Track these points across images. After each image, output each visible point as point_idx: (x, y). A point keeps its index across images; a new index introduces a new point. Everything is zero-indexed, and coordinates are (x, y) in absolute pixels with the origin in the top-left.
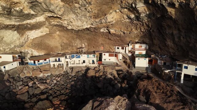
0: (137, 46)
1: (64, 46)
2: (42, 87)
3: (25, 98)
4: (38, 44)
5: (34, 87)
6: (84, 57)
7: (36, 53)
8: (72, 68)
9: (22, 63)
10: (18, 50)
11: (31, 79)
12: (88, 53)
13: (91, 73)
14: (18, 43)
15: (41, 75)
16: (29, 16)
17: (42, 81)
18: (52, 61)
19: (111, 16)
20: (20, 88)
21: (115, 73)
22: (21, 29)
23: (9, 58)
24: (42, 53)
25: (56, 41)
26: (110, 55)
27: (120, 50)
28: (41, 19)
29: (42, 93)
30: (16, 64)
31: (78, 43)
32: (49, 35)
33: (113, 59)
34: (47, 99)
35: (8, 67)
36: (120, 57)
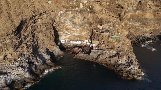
0: (89, 40)
1: (74, 39)
2: (69, 46)
3: (66, 48)
4: (69, 38)
5: (67, 46)
6: (78, 42)
7: (68, 40)
8: (75, 44)
9: (65, 42)
10: (65, 39)
11: (67, 45)
12: (79, 41)
16: (67, 33)
17: (69, 45)
18: (71, 42)
19: (83, 33)
20: (65, 46)
22: (65, 35)
23: (63, 41)
25: (72, 38)
26: (84, 42)
27: (86, 41)
28: (69, 34)
30: (64, 42)
31: (77, 38)
32: (71, 36)
33: (84, 43)
36: (86, 42)
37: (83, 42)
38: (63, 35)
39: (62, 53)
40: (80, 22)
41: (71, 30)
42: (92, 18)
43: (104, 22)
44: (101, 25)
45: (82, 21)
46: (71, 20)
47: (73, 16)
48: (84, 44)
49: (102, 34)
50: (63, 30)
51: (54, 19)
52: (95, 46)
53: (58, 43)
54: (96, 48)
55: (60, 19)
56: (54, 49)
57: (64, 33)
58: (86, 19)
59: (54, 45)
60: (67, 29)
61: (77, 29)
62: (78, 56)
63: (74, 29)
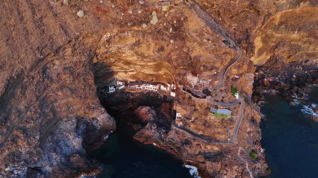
2: (131, 97)
3: (125, 100)
4: (133, 77)
5: (129, 97)
6: (151, 86)
7: (132, 80)
8: (145, 90)
9: (126, 85)
10: (124, 80)
11: (128, 93)
12: (154, 84)
13: (151, 95)
14: (125, 76)
15: (132, 92)
16: (129, 69)
17: (132, 94)
18: (137, 86)
19: (162, 72)
21: (162, 96)
23: (121, 83)
24: (134, 81)
25: (141, 76)
26: (164, 87)
27: (169, 85)
28: (133, 69)
29: (131, 100)
30: (123, 86)
31: (150, 78)
32: (138, 73)
33: (165, 89)
34: (132, 102)
35: (121, 88)
36: (169, 88)
37: (162, 87)
38: (121, 72)
39: (111, 124)
40: (152, 54)
41: (136, 64)
42: (178, 52)
43: (202, 68)
44: (194, 74)
45: (157, 54)
46: (132, 49)
47: (136, 42)
48: (165, 92)
50: (119, 64)
52: (180, 116)
53: (110, 89)
55: (107, 48)
57: (122, 69)
58: (164, 51)
60: (128, 63)
61: (149, 64)
62: (143, 136)
63: (142, 63)
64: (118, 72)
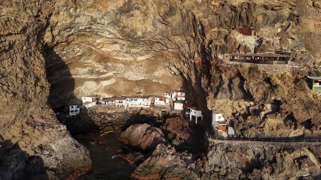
0: (179, 94)
1: (127, 91)
2: (109, 119)
3: (99, 124)
4: (108, 90)
5: (104, 119)
6: (140, 100)
7: (107, 96)
8: (131, 108)
9: (97, 103)
10: (95, 93)
11: (102, 113)
12: (144, 97)
13: (142, 112)
14: (95, 89)
15: (109, 112)
16: (103, 73)
17: (110, 115)
18: (117, 102)
19: (158, 72)
20: (96, 119)
21: (160, 113)
22: (97, 81)
23: (90, 99)
24: (111, 96)
25: (121, 88)
26: (160, 100)
28: (110, 74)
29: (109, 123)
30: (94, 104)
31: (137, 89)
32: (116, 84)
33: (162, 103)
34: (112, 125)
35: (90, 106)
36: (168, 101)
37: (158, 102)
38: (90, 80)
39: (81, 157)
40: (150, 28)
41: (116, 61)
42: (203, 8)
43: (260, 18)
44: (247, 32)
45: (160, 26)
46: (115, 23)
48: (160, 107)
49: (261, 67)
50: (89, 61)
51: (45, 13)
52: (222, 119)
53: (71, 109)
54: (231, 131)
55: (71, 16)
56: (44, 140)
57: (91, 72)
58: (174, 14)
59: (43, 121)
60: (104, 59)
61: (140, 58)
63: (129, 58)
64: (85, 80)
